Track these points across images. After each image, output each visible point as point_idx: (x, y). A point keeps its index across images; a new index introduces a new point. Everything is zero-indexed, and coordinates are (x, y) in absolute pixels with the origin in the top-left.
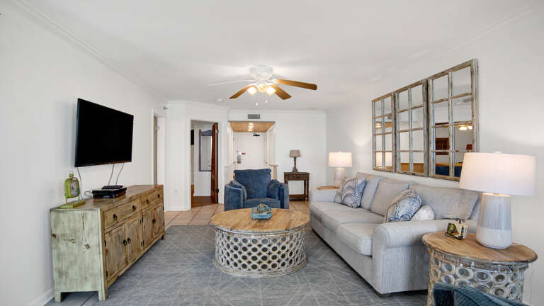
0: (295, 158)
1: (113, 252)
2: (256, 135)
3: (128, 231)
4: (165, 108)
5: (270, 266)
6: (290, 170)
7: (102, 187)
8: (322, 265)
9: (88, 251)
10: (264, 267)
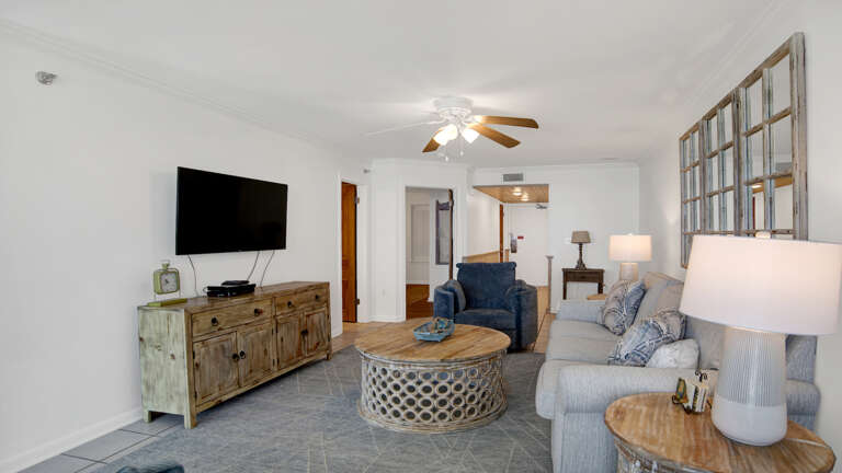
0: (581, 245)
1: (209, 367)
2: (541, 207)
3: (241, 341)
4: (366, 171)
5: (418, 416)
6: (573, 265)
7: (224, 281)
8: (518, 427)
9: (173, 362)
10: (410, 416)
